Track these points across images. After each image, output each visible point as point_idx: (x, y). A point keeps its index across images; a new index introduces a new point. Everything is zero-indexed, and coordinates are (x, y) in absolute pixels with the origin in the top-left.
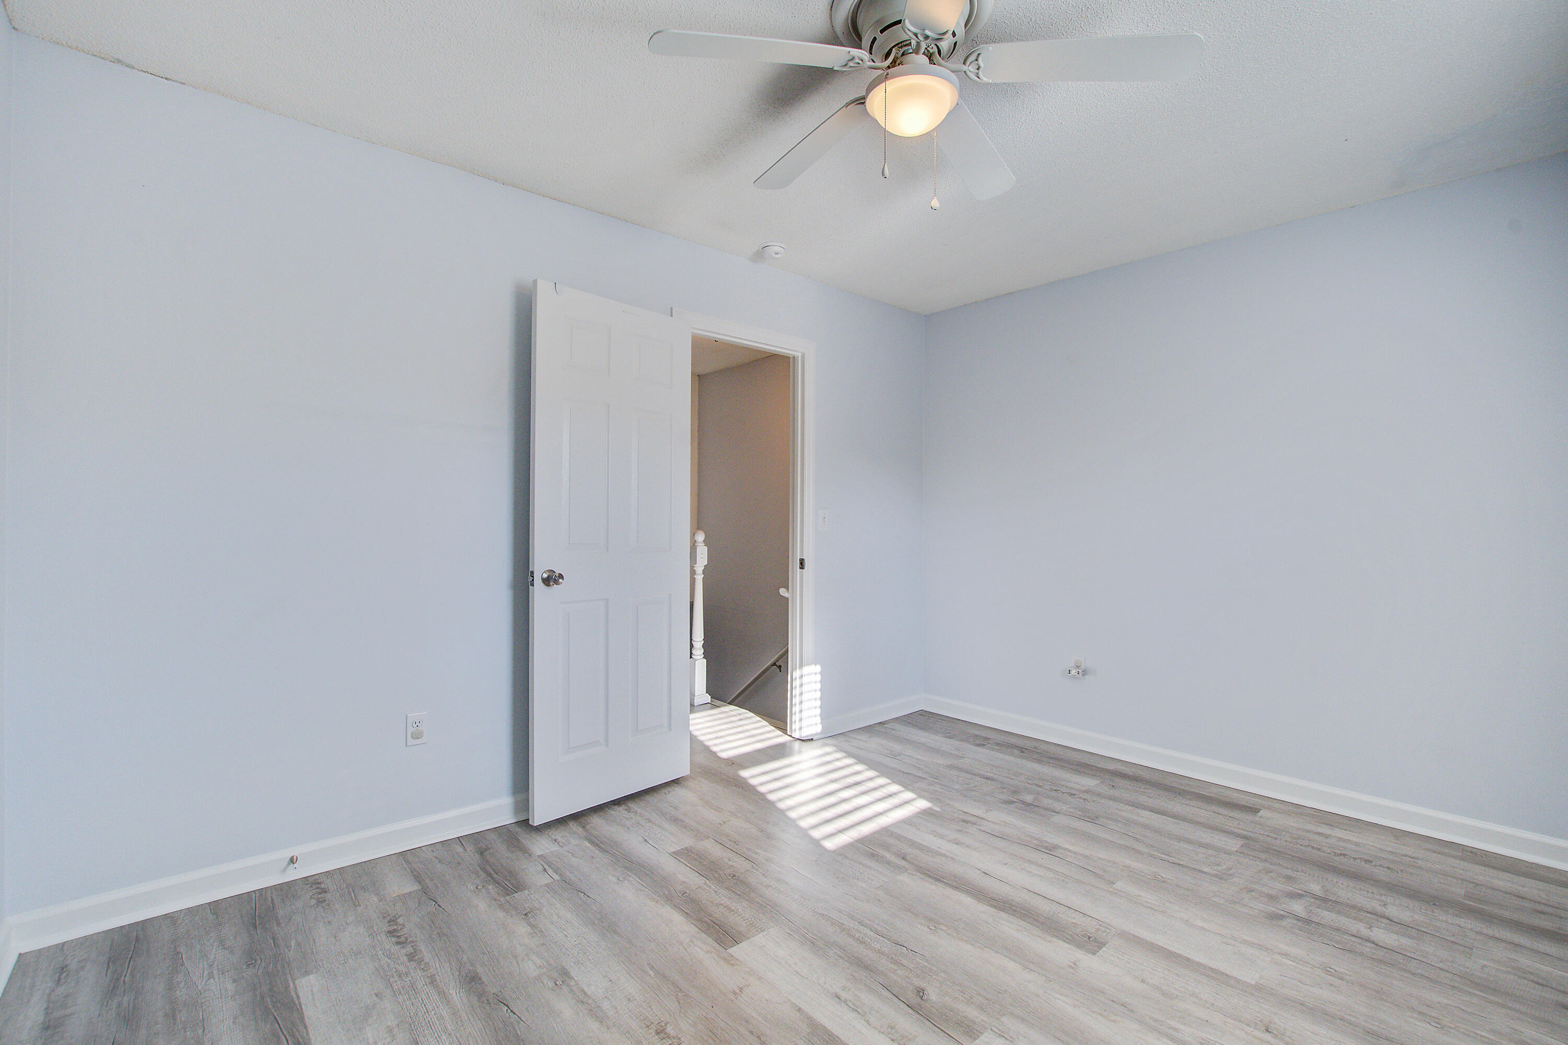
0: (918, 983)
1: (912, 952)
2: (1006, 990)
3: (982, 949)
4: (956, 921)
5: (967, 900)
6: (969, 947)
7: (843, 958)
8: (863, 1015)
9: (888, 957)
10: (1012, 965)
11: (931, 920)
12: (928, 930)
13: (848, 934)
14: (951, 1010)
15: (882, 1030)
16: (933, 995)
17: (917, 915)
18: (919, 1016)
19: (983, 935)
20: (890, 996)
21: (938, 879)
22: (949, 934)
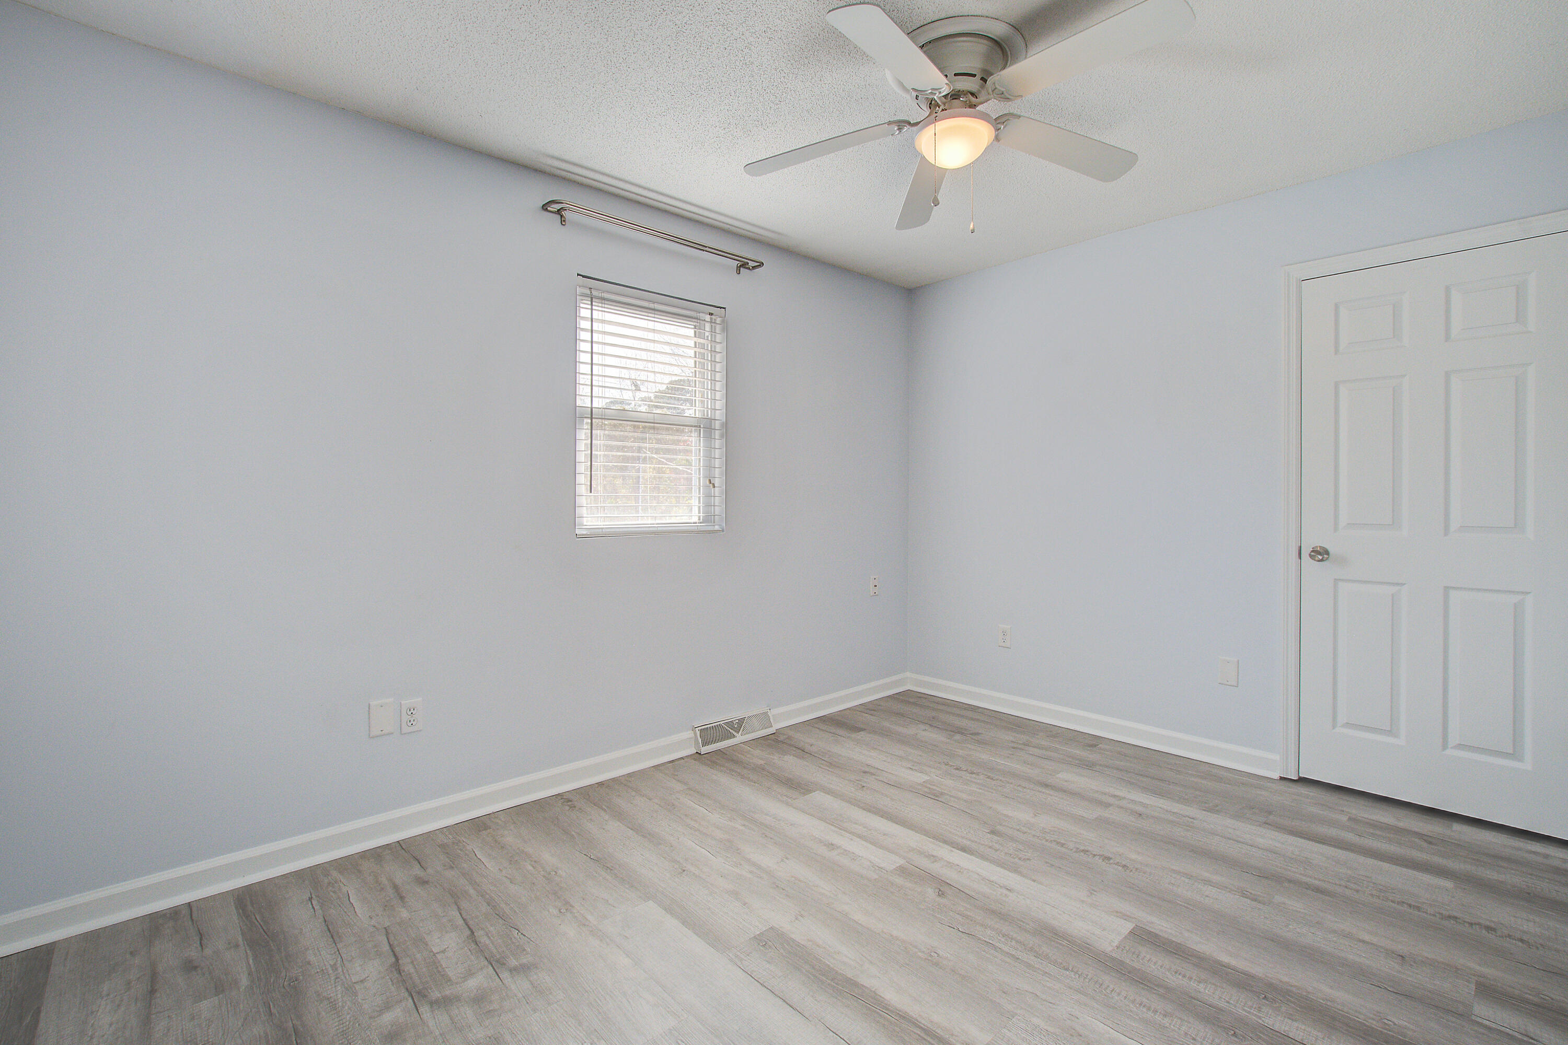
0: (943, 901)
1: (952, 926)
2: (869, 896)
3: (883, 932)
4: (907, 964)
5: (890, 996)
6: (895, 933)
7: (1018, 920)
8: (984, 879)
9: (975, 921)
10: (858, 917)
11: (936, 964)
12: (941, 953)
13: (1024, 945)
14: (916, 883)
15: (966, 870)
16: (931, 893)
17: (953, 971)
18: (941, 878)
19: (879, 947)
20: (967, 891)
21: (928, 1035)
22: (916, 947)
